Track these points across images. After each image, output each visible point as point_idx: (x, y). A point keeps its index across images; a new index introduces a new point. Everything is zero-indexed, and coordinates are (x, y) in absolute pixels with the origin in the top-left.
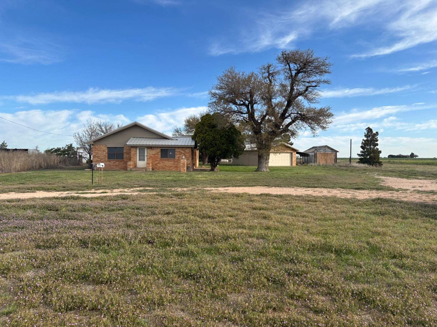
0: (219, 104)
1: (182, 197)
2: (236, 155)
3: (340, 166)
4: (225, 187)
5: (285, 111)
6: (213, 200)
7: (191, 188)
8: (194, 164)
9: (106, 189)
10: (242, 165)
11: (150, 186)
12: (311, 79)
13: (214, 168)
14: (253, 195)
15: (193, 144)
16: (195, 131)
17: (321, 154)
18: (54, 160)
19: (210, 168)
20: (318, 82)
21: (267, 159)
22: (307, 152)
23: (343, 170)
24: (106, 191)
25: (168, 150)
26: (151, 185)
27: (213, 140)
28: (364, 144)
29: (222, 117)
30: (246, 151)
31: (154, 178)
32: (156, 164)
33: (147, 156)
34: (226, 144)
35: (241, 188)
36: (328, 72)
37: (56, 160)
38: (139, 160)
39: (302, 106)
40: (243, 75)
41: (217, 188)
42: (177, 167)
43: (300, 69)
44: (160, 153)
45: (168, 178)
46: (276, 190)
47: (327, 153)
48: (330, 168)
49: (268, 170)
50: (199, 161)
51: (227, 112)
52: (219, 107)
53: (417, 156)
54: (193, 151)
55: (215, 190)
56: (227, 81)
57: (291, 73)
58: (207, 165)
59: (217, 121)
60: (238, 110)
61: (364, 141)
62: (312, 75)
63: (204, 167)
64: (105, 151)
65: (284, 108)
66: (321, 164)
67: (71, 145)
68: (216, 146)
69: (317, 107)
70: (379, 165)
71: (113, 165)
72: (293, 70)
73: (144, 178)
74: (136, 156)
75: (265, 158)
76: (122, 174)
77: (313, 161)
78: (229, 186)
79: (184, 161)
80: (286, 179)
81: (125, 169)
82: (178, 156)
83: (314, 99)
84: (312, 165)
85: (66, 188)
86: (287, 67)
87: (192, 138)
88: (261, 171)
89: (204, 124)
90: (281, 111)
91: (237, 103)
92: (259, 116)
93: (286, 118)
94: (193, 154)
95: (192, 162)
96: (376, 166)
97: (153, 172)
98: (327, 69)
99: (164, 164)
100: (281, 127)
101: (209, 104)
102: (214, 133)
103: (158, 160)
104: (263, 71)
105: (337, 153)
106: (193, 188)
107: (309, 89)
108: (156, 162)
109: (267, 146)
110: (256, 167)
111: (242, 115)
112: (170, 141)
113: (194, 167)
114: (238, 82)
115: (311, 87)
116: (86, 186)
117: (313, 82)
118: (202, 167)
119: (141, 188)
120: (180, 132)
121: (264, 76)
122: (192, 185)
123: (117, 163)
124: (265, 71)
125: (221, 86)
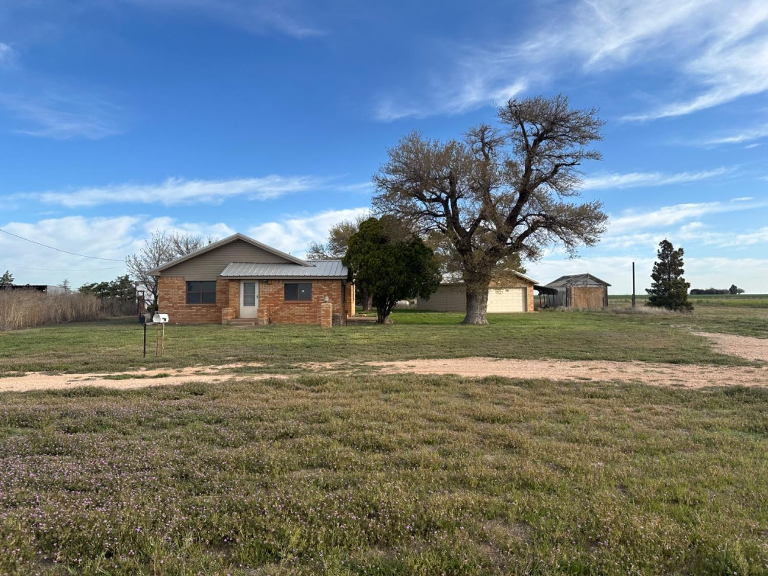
0: (393, 199)
1: (320, 387)
2: (425, 293)
3: (617, 312)
4: (407, 359)
5: (516, 211)
6: (386, 396)
7: (339, 363)
8: (346, 311)
9: (168, 366)
10: (435, 311)
11: (257, 360)
12: (563, 152)
13: (385, 317)
14: (468, 381)
15: (345, 273)
16: (348, 251)
17: (579, 289)
18: (91, 305)
19: (377, 318)
20: (577, 157)
21: (484, 300)
22: (553, 287)
23: (624, 319)
24: (168, 372)
25: (299, 286)
26: (259, 356)
27: (383, 266)
28: (657, 271)
29: (398, 223)
30: (445, 285)
31: (268, 341)
32: (275, 312)
33: (259, 297)
34: (406, 274)
35: (440, 362)
36: (597, 138)
37: (94, 305)
38: (245, 304)
39: (549, 202)
40: (436, 146)
41: (392, 363)
42: (315, 317)
43: (543, 134)
44: (283, 292)
45: (295, 341)
46: (510, 366)
47: (590, 288)
48: (599, 316)
49: (485, 321)
50: (357, 304)
51: (407, 214)
52: (392, 204)
53: (742, 291)
54: (344, 286)
55: (388, 366)
56: (407, 158)
57: (527, 141)
58: (371, 311)
59: (389, 230)
60: (428, 211)
61: (658, 265)
62: (565, 143)
63: (365, 316)
64: (181, 289)
65: (514, 205)
66: (581, 309)
67: (127, 277)
68: (387, 277)
69: (576, 203)
70: (687, 309)
71: (196, 315)
72: (529, 136)
73: (248, 341)
74: (239, 297)
75: (480, 298)
76: (210, 332)
77: (564, 302)
78: (415, 358)
79: (328, 305)
80: (526, 340)
81: (218, 321)
82: (316, 296)
83: (569, 187)
84: (563, 311)
85: (90, 366)
86: (518, 129)
87: (343, 262)
88: (473, 324)
89: (365, 236)
90: (507, 211)
91: (425, 197)
92: (466, 221)
93: (518, 223)
94: (345, 293)
95: (344, 307)
96: (681, 311)
97: (269, 328)
98: (594, 131)
99: (291, 312)
100: (509, 241)
101: (374, 199)
102: (383, 251)
103: (279, 305)
104: (473, 138)
105: (608, 287)
106: (344, 362)
107: (561, 171)
108: (276, 308)
109: (485, 275)
110: (464, 315)
111: (434, 219)
112: (303, 268)
113: (348, 316)
114: (426, 157)
115: (564, 166)
116: (131, 361)
117: (568, 156)
118: (361, 316)
119: (240, 365)
120: (321, 251)
121: (474, 147)
122: (342, 357)
123: (204, 310)
124: (477, 138)
125: (395, 167)
